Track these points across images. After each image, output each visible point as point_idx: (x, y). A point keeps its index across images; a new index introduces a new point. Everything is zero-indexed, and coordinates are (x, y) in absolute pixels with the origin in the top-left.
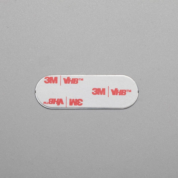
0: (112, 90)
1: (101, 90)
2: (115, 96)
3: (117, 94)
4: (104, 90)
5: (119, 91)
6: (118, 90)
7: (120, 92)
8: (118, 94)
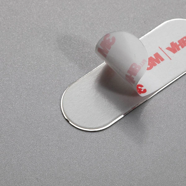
0: (168, 49)
1: (154, 57)
2: (178, 52)
3: (179, 49)
4: (157, 55)
5: (178, 44)
6: (176, 43)
7: (180, 44)
8: (180, 47)
